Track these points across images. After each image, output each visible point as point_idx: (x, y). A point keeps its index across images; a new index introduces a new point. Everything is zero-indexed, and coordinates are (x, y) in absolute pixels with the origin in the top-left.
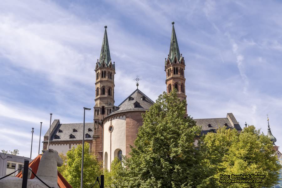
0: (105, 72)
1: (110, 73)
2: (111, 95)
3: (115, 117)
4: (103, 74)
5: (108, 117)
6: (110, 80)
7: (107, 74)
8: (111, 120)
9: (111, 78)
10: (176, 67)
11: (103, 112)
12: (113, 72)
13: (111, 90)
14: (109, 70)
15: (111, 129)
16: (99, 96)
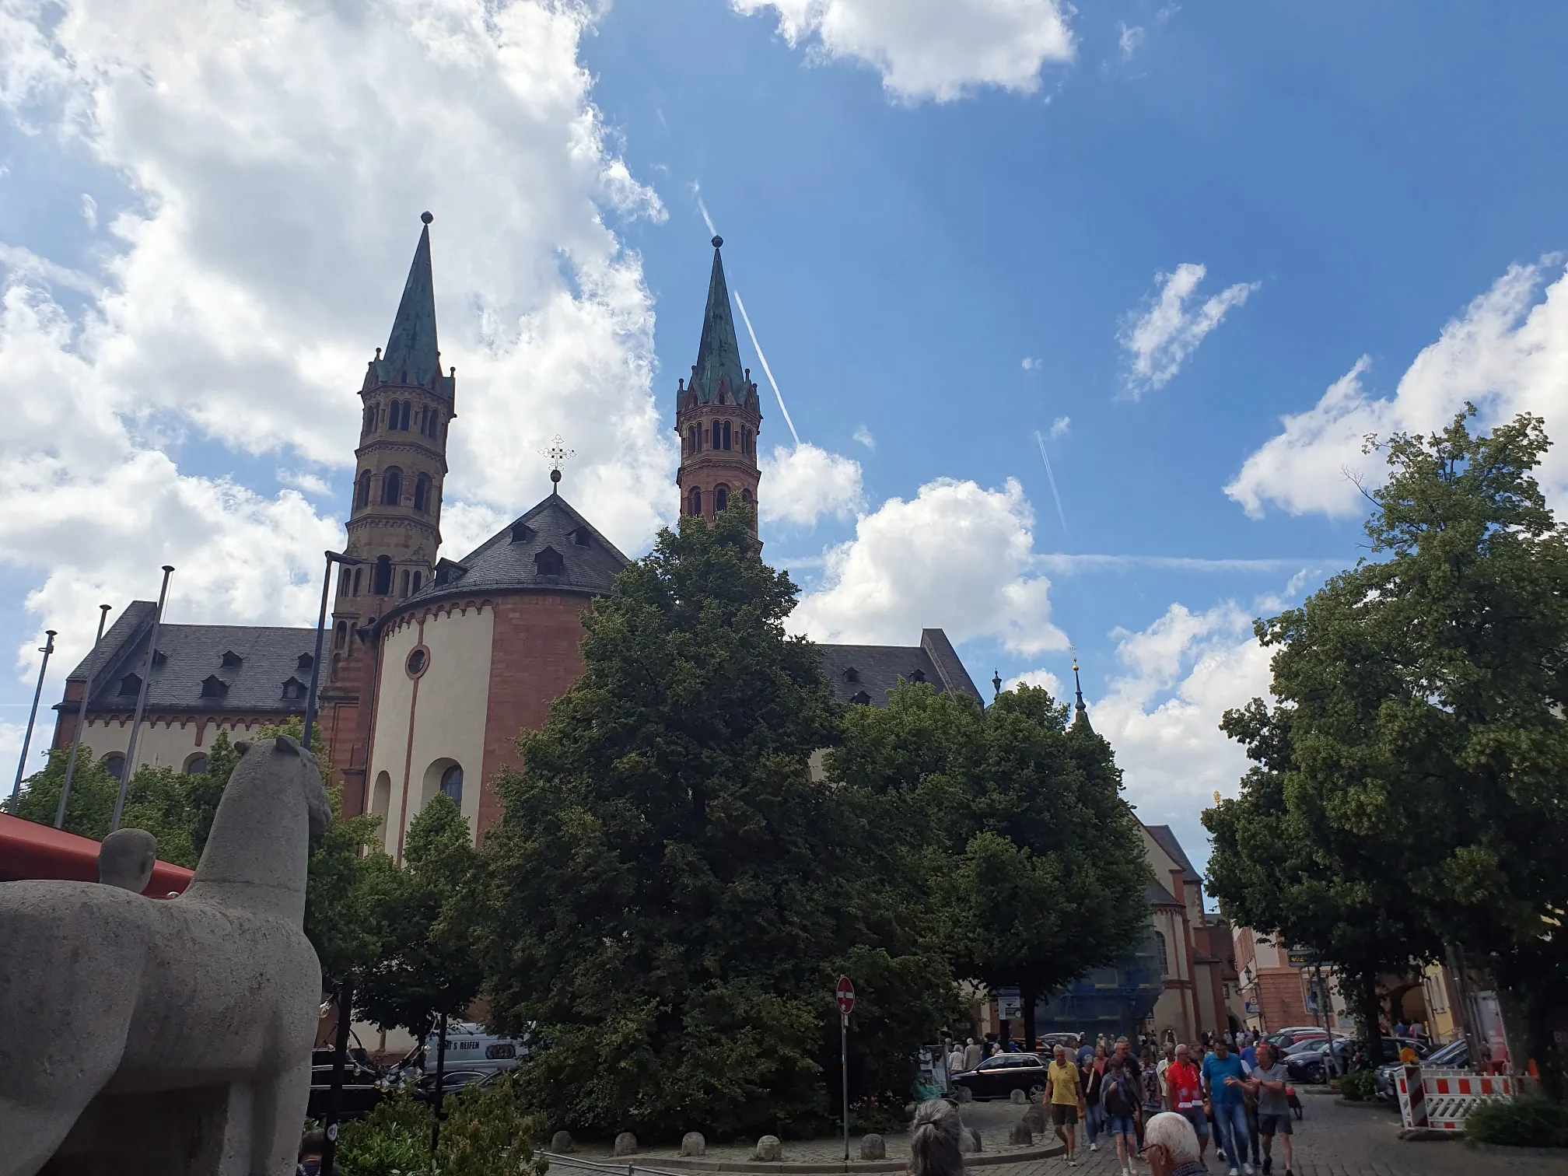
0: (407, 405)
1: (430, 414)
2: (427, 512)
3: (441, 608)
4: (399, 416)
5: (406, 608)
6: (426, 443)
7: (417, 413)
8: (422, 623)
9: (432, 436)
10: (722, 419)
11: (382, 585)
12: (442, 409)
13: (430, 488)
14: (427, 401)
15: (417, 662)
16: (368, 510)
